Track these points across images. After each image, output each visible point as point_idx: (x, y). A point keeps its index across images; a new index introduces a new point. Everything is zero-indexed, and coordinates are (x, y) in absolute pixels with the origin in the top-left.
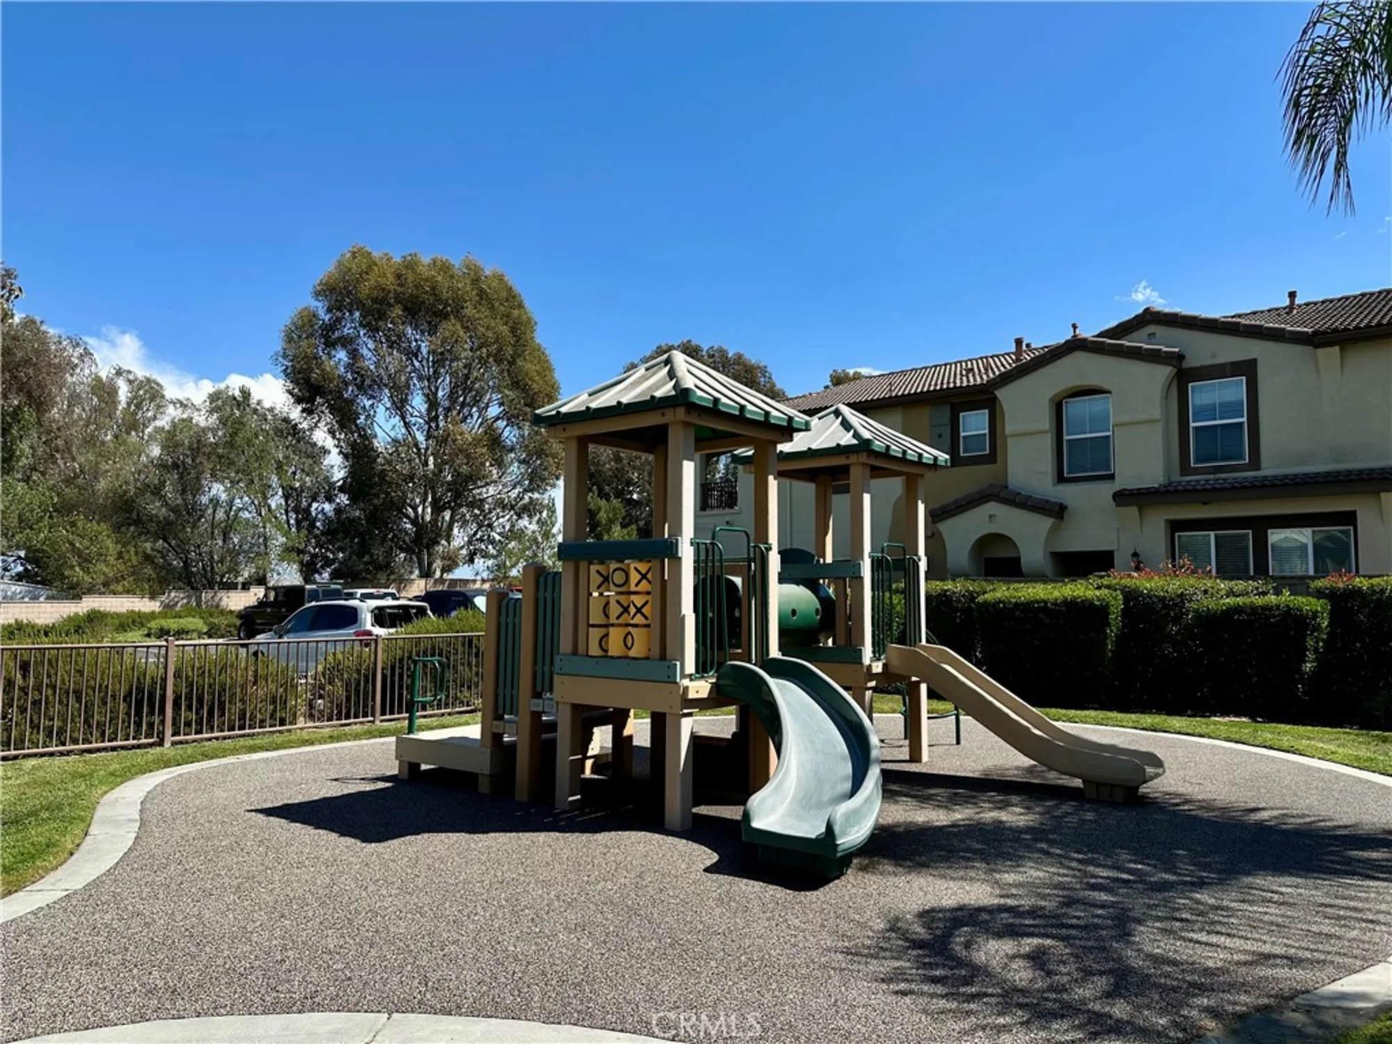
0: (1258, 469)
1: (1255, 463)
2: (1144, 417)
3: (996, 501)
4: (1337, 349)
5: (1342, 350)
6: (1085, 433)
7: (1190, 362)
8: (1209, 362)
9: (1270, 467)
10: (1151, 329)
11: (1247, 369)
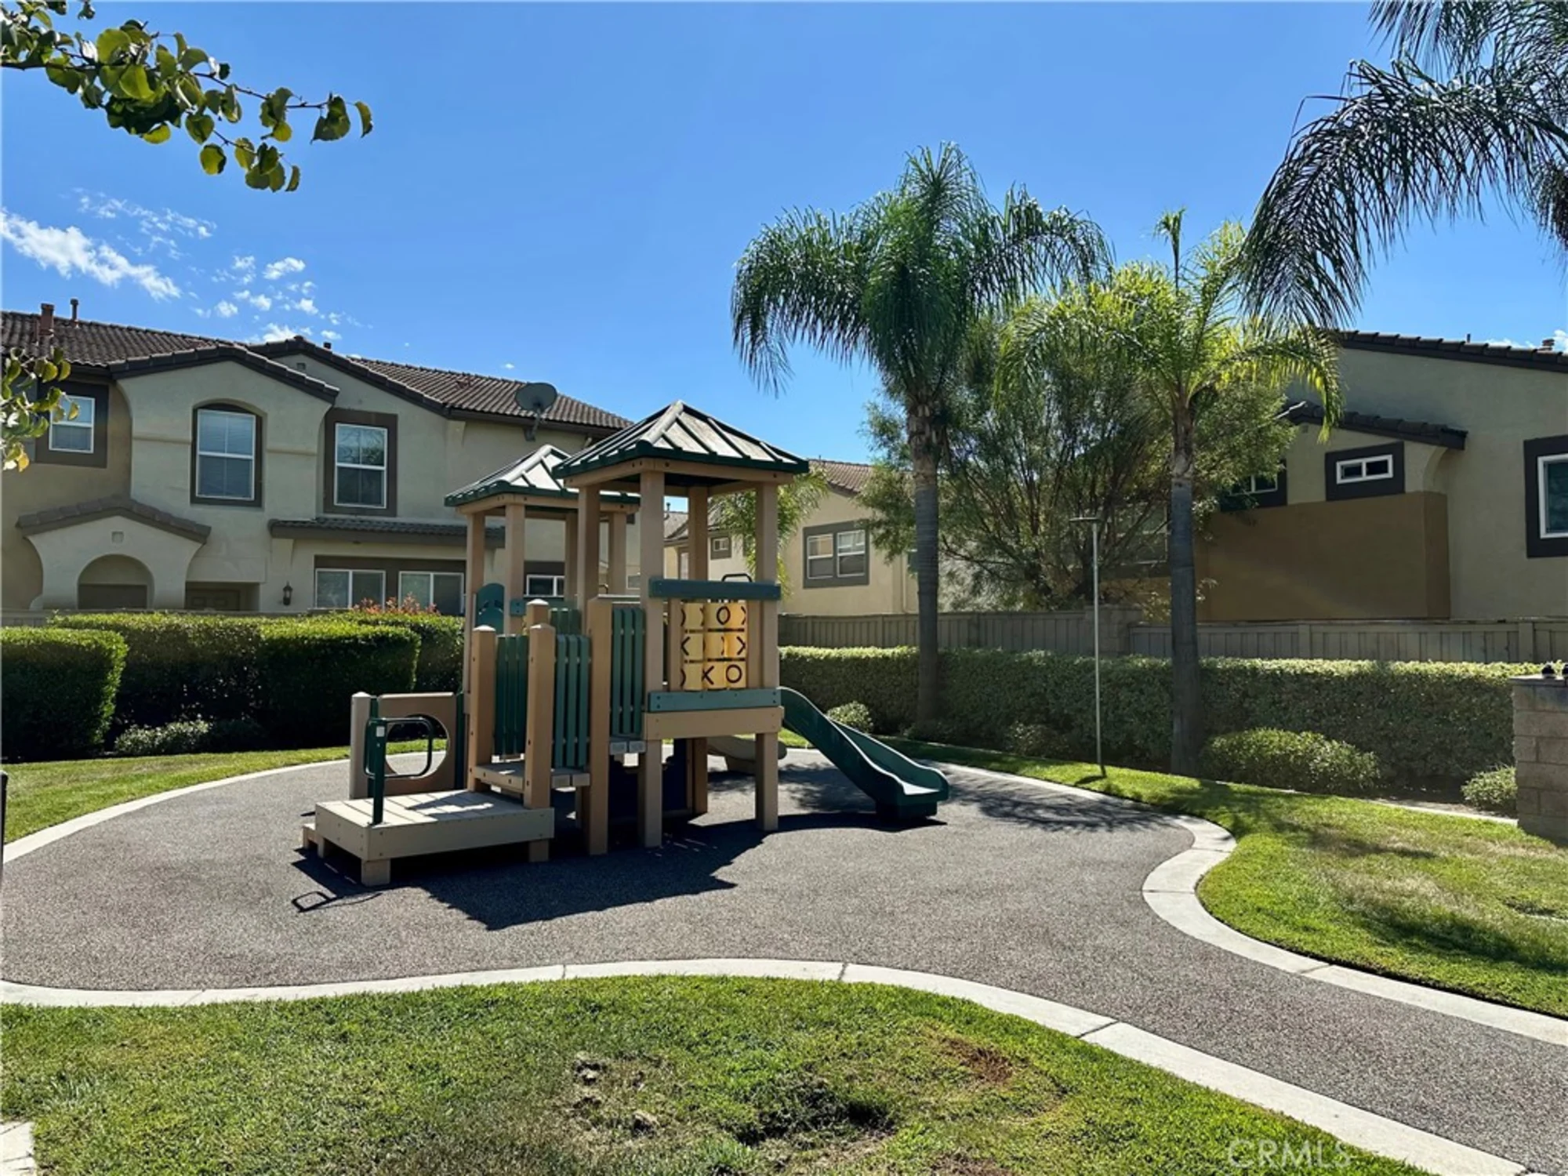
0: (395, 515)
1: (392, 509)
2: (301, 448)
3: (124, 515)
4: (463, 424)
5: (466, 426)
6: (224, 452)
7: (340, 403)
8: (357, 407)
9: (403, 517)
10: (301, 358)
11: (389, 422)
